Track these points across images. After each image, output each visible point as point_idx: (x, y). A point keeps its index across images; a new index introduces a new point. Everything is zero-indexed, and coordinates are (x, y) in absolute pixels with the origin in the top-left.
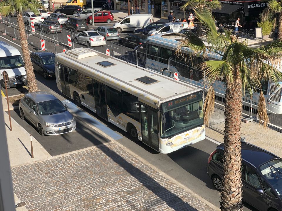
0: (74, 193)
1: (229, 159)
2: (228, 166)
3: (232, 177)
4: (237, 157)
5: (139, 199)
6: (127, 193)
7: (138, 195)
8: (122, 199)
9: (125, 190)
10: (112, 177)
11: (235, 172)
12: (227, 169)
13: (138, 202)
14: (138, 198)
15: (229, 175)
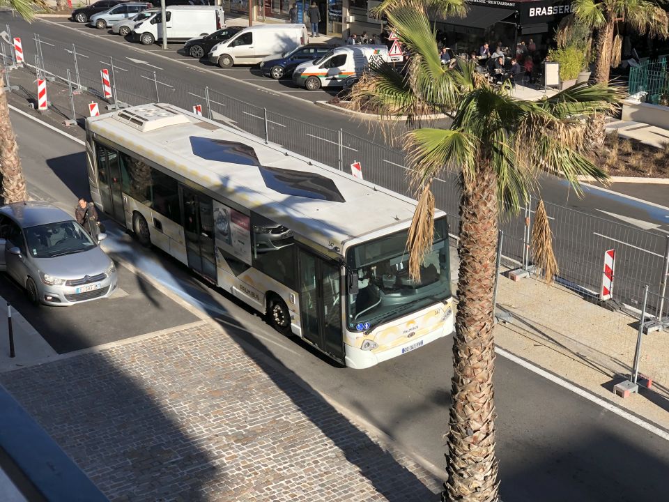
0: (110, 437)
1: (467, 357)
2: (464, 372)
3: (473, 398)
4: (485, 352)
5: (263, 452)
6: (235, 439)
7: (260, 443)
8: (224, 453)
9: (231, 431)
10: (199, 403)
11: (478, 385)
12: (462, 380)
13: (260, 460)
14: (260, 449)
15: (466, 393)
